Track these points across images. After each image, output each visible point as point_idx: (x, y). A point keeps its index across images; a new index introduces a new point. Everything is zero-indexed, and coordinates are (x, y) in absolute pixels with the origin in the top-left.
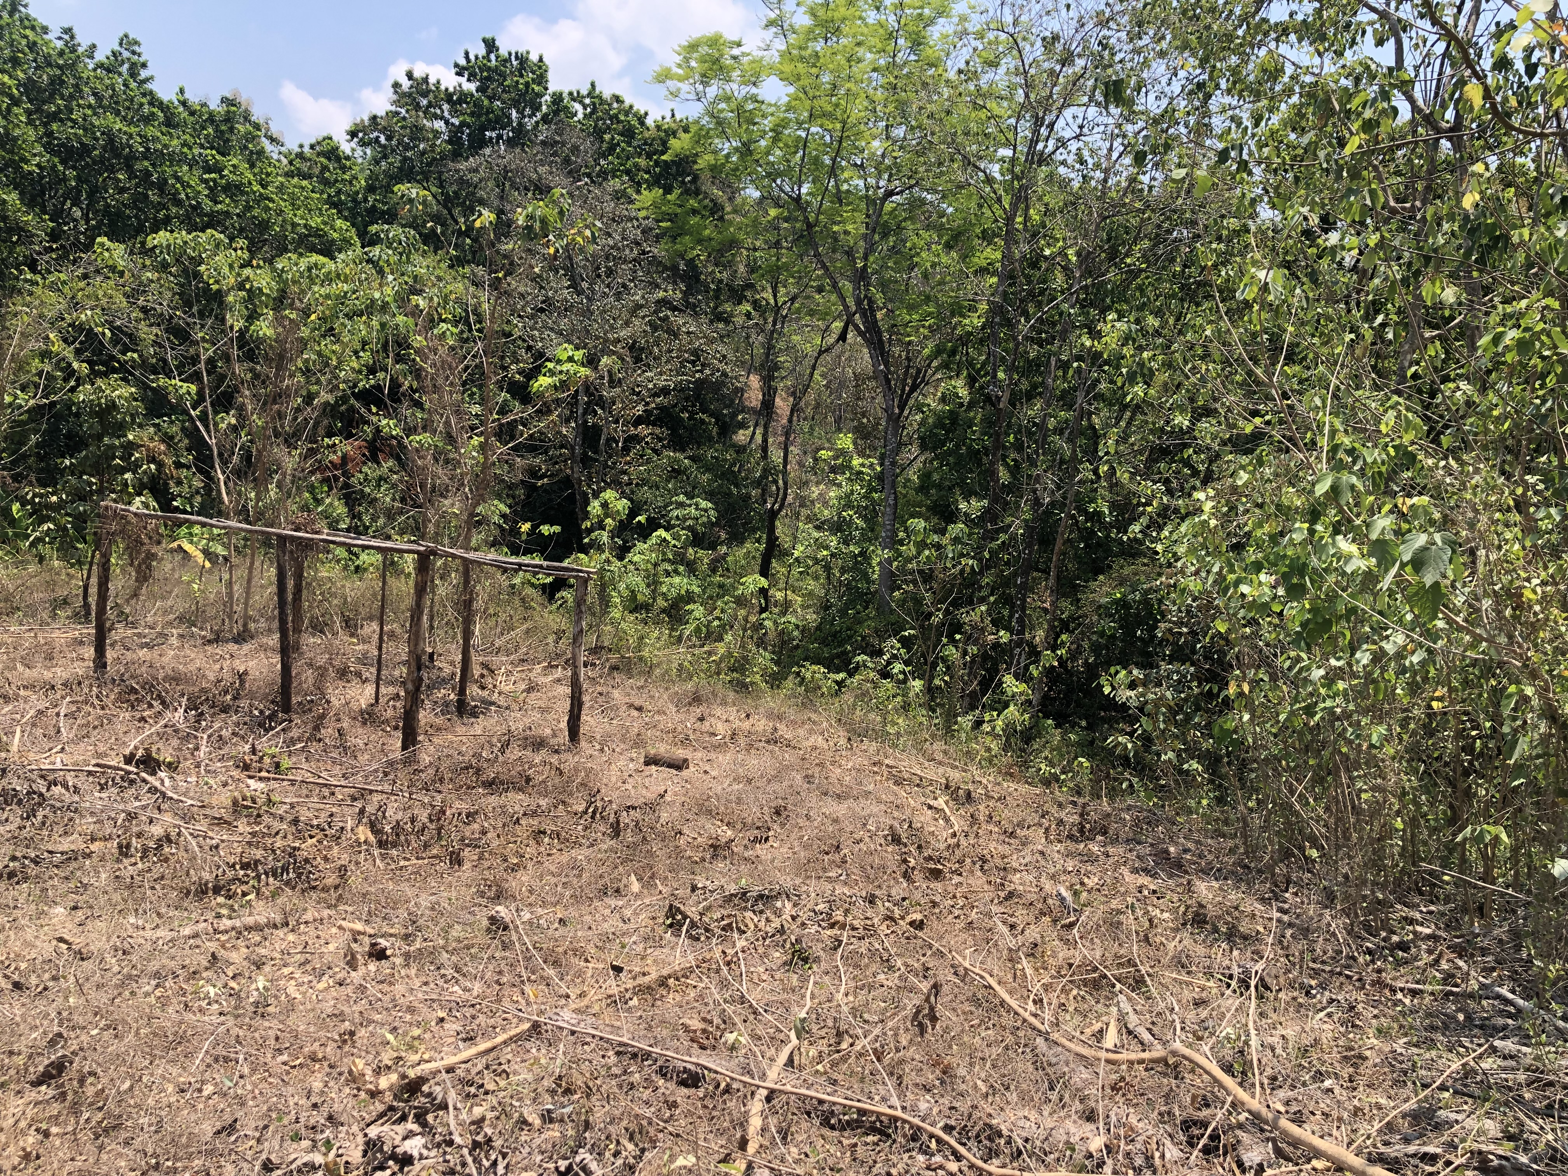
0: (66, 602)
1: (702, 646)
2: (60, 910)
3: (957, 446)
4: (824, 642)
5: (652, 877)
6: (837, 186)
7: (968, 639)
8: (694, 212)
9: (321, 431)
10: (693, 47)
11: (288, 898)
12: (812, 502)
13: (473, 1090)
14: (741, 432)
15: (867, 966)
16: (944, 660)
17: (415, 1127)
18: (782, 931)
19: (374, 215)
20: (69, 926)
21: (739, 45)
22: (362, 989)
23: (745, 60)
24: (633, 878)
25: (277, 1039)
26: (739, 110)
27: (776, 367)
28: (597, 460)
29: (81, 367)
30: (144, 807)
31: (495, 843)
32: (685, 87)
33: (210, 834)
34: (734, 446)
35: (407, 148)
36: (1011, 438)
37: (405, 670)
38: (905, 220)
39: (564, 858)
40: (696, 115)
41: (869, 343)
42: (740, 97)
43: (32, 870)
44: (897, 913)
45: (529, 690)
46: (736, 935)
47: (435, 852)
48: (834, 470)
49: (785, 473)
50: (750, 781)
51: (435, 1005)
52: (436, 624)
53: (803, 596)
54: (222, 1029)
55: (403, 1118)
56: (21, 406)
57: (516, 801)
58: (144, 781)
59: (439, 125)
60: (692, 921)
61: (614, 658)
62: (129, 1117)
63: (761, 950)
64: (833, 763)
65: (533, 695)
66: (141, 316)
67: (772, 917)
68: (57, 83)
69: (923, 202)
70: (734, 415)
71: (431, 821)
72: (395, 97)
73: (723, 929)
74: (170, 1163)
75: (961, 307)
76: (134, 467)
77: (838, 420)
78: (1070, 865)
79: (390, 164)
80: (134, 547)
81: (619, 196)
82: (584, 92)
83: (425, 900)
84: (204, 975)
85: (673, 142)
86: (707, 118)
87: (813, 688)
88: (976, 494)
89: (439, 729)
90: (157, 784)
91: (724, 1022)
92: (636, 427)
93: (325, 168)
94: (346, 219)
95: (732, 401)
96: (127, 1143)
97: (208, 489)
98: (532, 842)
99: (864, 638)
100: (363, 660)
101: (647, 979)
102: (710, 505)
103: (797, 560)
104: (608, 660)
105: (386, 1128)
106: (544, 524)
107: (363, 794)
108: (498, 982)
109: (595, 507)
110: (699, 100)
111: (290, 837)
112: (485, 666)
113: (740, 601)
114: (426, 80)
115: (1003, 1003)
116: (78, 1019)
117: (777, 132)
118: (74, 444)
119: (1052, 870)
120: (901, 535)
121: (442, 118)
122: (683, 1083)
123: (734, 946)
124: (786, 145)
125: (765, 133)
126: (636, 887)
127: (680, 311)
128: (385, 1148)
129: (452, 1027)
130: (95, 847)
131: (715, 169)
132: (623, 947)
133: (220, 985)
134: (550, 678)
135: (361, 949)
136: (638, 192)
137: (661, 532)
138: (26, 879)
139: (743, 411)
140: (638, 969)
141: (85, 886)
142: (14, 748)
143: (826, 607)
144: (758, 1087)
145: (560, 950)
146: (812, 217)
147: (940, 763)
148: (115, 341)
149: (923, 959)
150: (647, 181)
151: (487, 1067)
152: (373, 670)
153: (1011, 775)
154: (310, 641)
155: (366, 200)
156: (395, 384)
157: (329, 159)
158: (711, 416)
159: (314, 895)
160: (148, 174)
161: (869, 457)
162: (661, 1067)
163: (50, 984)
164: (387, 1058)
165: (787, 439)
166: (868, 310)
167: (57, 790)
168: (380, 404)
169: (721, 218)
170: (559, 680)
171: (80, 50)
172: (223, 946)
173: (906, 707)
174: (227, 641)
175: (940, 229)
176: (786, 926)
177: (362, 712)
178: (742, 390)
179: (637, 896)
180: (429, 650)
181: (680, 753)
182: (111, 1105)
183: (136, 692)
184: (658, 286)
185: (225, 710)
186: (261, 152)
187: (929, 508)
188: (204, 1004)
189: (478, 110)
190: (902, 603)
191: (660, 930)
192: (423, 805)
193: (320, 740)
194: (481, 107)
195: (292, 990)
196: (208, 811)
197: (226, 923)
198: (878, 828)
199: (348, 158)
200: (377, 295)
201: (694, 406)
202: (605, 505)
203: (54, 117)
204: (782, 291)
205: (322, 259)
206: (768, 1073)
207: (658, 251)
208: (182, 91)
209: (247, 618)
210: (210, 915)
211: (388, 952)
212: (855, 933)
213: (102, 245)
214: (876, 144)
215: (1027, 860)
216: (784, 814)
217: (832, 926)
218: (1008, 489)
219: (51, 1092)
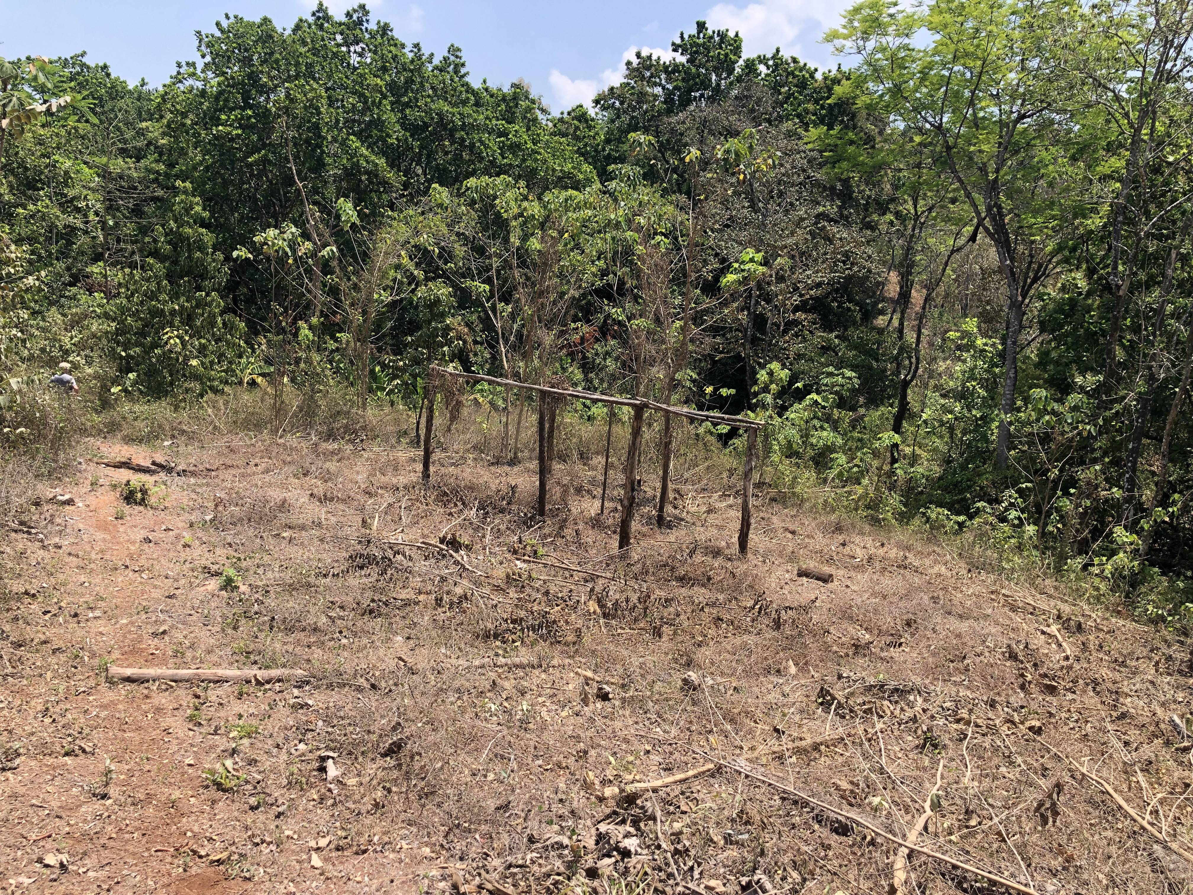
0: (405, 433)
1: (844, 487)
2: (399, 638)
3: (1075, 329)
4: (946, 489)
5: (806, 663)
6: (975, 114)
7: (1081, 494)
8: (852, 142)
9: (569, 318)
10: (857, 10)
11: (543, 647)
12: (940, 375)
13: (672, 808)
14: (881, 317)
15: (990, 759)
16: (1058, 510)
17: (632, 830)
18: (914, 720)
19: (610, 159)
20: (405, 649)
21: (896, 4)
22: (591, 720)
23: (900, 17)
24: (791, 663)
25: (535, 748)
26: (893, 59)
27: (912, 265)
28: (763, 340)
29: (419, 274)
30: (451, 574)
31: (686, 624)
32: (848, 44)
33: (492, 596)
34: (874, 328)
35: (634, 109)
36: (1128, 322)
37: (622, 492)
38: (1034, 138)
39: (738, 641)
40: (856, 65)
41: (997, 242)
42: (894, 48)
43: (384, 610)
44: (1017, 719)
45: (709, 512)
46: (875, 718)
47: (642, 625)
48: (959, 348)
49: (917, 351)
50: (885, 597)
51: (643, 740)
52: (642, 459)
53: (929, 451)
54: (500, 735)
55: (623, 822)
56: (383, 301)
57: (701, 594)
58: (451, 556)
59: (658, 90)
60: (839, 702)
61: (773, 492)
62: (441, 788)
63: (896, 733)
64: (955, 588)
65: (711, 516)
66: (456, 238)
67: (906, 708)
68: (410, 81)
69: (1052, 122)
70: (876, 304)
71: (640, 602)
72: (627, 72)
73: (865, 712)
74: (466, 825)
75: (1083, 209)
76: (449, 343)
77: (964, 308)
78: (1180, 696)
79: (622, 122)
80: (449, 395)
81: (790, 135)
82: (769, 55)
83: (636, 661)
84: (488, 695)
85: (837, 89)
86: (865, 67)
87: (936, 527)
88: (1092, 369)
89: (644, 535)
90: (459, 559)
91: (868, 787)
92: (794, 314)
93: (577, 128)
94: (590, 164)
95: (874, 293)
96: (439, 806)
97: (494, 358)
98: (713, 626)
99: (982, 488)
100: (593, 482)
101: (804, 743)
102: (854, 374)
103: (925, 422)
104: (768, 493)
105: (611, 826)
106: (723, 387)
107: (593, 578)
108: (688, 729)
109: (762, 376)
110: (859, 53)
111: (543, 604)
112: (677, 491)
113: (876, 454)
114: (650, 57)
115: (1120, 807)
116: (411, 715)
117: (924, 75)
118: (413, 327)
119: (1163, 699)
120: (1019, 403)
121: (660, 85)
122: (836, 831)
123: (873, 727)
124: (932, 83)
125: (914, 74)
126: (793, 670)
127: (836, 222)
128: (612, 842)
129: (656, 758)
130: (421, 598)
131: (870, 107)
132: (784, 715)
133: (498, 703)
134: (725, 504)
135: (592, 690)
136: (807, 130)
137: (814, 396)
138: (380, 615)
139: (883, 301)
140: (796, 734)
141: (415, 624)
142: (374, 528)
143: (948, 461)
144: (900, 845)
145: (736, 711)
146: (951, 141)
147: (1051, 596)
148: (440, 256)
149: (1042, 761)
150: (814, 122)
151: (683, 793)
152: (600, 490)
153: (1119, 612)
154: (557, 467)
155: (604, 150)
156: (622, 283)
157: (580, 121)
158: (856, 305)
159: (559, 647)
160: (463, 140)
161: (991, 337)
162: (817, 815)
163: (393, 688)
164: (610, 773)
165: (921, 322)
166: (997, 216)
167: (399, 557)
168: (610, 298)
169: (873, 147)
170: (731, 506)
171: (424, 58)
172: (499, 676)
173: (1020, 548)
174: (504, 464)
175: (1068, 144)
176: (918, 716)
177: (591, 519)
178: (883, 284)
179: (794, 677)
180: (638, 478)
181: (826, 569)
182: (430, 777)
183: (447, 495)
184: (818, 203)
185: (502, 511)
186: (535, 120)
187: (1046, 381)
188: (488, 715)
189: (688, 76)
190: (1019, 460)
191: (813, 706)
192: (635, 590)
193: (563, 537)
194: (690, 74)
195: (544, 714)
196: (491, 581)
197: (501, 660)
198: (996, 646)
199: (593, 120)
200: (613, 216)
201: (842, 297)
202: (771, 374)
203: (407, 105)
204: (921, 202)
205: (575, 193)
206: (908, 835)
207: (819, 175)
208: (485, 82)
209: (517, 449)
210: (491, 653)
211: (611, 696)
212: (978, 730)
213: (435, 189)
214: (1012, 76)
215: (1138, 686)
216: (914, 626)
217: (958, 721)
218: (1123, 365)
219: (393, 763)
